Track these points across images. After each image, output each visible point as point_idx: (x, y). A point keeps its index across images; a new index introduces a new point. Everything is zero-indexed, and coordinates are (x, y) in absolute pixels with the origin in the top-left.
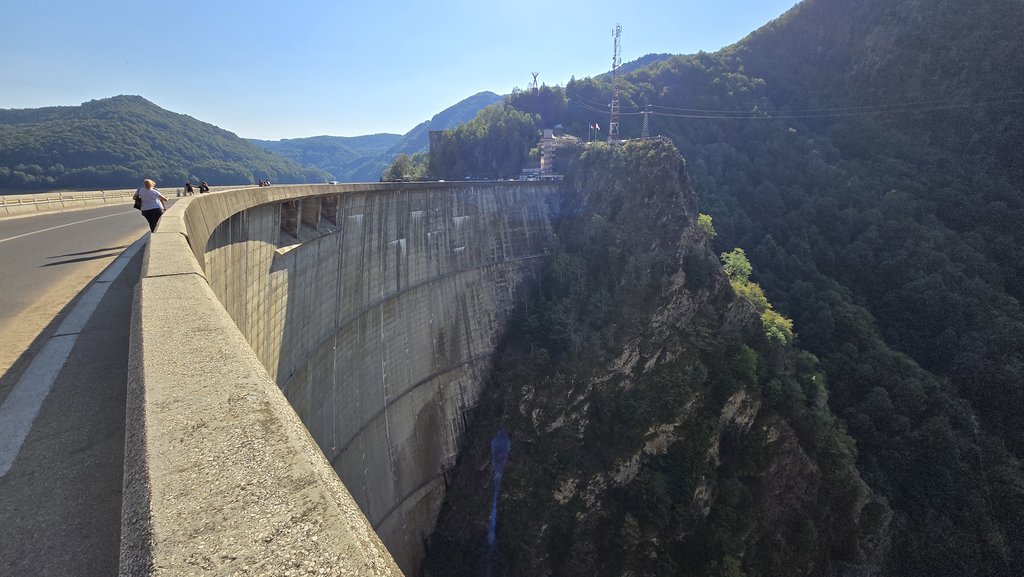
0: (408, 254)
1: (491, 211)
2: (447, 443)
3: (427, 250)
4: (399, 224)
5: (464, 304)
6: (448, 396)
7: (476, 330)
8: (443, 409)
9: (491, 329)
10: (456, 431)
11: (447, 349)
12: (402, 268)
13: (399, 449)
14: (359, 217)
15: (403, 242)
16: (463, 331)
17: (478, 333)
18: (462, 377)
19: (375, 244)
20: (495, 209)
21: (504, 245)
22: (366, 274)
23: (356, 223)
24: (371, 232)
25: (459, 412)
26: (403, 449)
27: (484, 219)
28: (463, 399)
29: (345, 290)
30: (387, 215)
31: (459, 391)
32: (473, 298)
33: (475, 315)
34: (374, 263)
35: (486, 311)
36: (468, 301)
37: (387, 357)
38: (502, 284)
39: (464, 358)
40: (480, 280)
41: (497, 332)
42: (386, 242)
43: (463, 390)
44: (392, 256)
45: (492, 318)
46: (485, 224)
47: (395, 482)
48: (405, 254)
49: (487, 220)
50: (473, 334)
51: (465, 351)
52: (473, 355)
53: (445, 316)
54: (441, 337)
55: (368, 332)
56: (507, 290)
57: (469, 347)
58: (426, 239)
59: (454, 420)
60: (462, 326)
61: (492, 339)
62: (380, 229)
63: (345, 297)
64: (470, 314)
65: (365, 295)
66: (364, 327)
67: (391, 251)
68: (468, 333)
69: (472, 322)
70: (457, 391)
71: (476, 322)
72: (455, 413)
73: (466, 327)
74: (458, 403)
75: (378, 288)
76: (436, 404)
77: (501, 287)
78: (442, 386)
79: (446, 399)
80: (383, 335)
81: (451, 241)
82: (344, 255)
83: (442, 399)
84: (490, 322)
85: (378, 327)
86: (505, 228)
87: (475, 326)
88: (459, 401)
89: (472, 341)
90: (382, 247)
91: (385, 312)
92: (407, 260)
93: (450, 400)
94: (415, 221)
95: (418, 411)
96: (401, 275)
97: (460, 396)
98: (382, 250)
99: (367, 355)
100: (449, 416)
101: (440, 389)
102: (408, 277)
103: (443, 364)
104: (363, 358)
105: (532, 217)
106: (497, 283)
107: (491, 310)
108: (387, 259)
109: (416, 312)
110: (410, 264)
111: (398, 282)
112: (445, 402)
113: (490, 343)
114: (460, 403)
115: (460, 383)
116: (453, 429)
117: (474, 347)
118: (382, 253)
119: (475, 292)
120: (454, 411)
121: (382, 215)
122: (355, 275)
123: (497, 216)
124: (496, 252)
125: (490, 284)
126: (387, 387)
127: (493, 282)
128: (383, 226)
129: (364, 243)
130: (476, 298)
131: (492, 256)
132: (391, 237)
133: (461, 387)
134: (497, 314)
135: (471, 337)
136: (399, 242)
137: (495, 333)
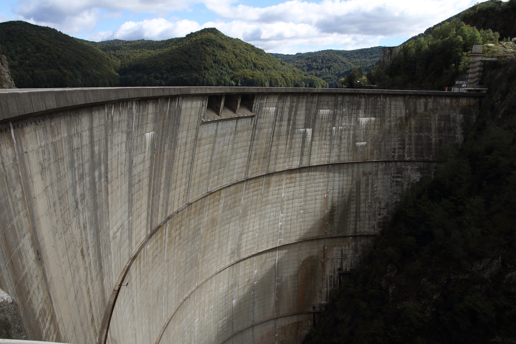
0: (312, 140)
1: (399, 115)
2: (321, 292)
3: (331, 140)
4: (307, 118)
6: (329, 256)
7: (365, 212)
8: (323, 265)
9: (380, 214)
10: (330, 285)
11: (335, 220)
12: (306, 149)
13: (284, 280)
14: (273, 109)
15: (309, 131)
16: (353, 210)
17: (367, 214)
18: (345, 246)
19: (284, 128)
20: (403, 115)
21: (407, 147)
22: (274, 148)
23: (269, 112)
24: (281, 120)
25: (337, 273)
26: (286, 282)
27: (390, 121)
28: (342, 263)
29: (255, 155)
30: (296, 111)
31: (339, 256)
32: (367, 185)
33: (366, 199)
34: (283, 141)
35: (378, 198)
36: (363, 187)
37: (285, 211)
38: (399, 179)
39: (350, 232)
40: (377, 172)
41: (385, 218)
42: (294, 129)
43: (343, 257)
44: (298, 140)
45: (383, 205)
46: (390, 126)
47: (276, 302)
48: (310, 139)
49: (393, 123)
50: (362, 214)
51: (352, 227)
52: (358, 231)
53: (339, 193)
54: (333, 210)
55: (271, 189)
56: (402, 185)
57: (356, 225)
58: (331, 131)
59: (331, 277)
60: (353, 206)
61: (379, 223)
62: (289, 120)
63: (255, 159)
64: (362, 198)
65: (272, 162)
66: (268, 184)
67: (298, 136)
68: (358, 212)
69: (363, 205)
70: (338, 255)
71: (367, 205)
72: (333, 272)
73: (356, 207)
74: (337, 265)
75: (283, 160)
76: (319, 260)
77: (397, 181)
78: (326, 248)
79: (328, 259)
80: (283, 194)
81: (355, 136)
82: (256, 132)
83: (324, 257)
84: (380, 208)
85: (280, 187)
86: (410, 132)
87: (366, 208)
88: (338, 264)
89: (360, 220)
90: (290, 131)
91: (287, 178)
92: (311, 145)
93: (331, 260)
94: (322, 117)
95: (303, 259)
96: (304, 154)
97: (340, 260)
98: (289, 134)
99: (269, 204)
100: (328, 272)
101: (324, 250)
102: (310, 157)
103: (331, 231)
104: (265, 205)
105: (443, 125)
106: (393, 177)
107: (382, 199)
108: (293, 140)
109: (313, 185)
110: (313, 148)
111: (301, 160)
112: (327, 261)
113: (376, 226)
114: (338, 265)
115: (342, 250)
116: (328, 283)
117: (361, 225)
118: (289, 136)
119: (370, 181)
120: (333, 270)
121: (292, 110)
122: (265, 146)
123: (404, 120)
124: (397, 151)
125: (386, 177)
126: (281, 232)
127: (389, 176)
128: (292, 118)
129: (275, 127)
130: (370, 186)
131: (393, 154)
132: (298, 126)
133: (342, 254)
134: (388, 203)
135: (360, 217)
136: (306, 130)
137: (383, 219)
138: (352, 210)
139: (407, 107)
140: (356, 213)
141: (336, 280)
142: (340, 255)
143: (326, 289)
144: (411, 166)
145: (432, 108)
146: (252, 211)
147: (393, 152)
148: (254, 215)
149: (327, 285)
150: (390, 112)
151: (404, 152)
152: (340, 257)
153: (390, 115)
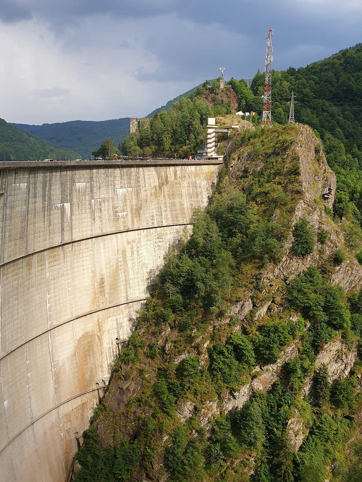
0: (71, 215)
1: (153, 185)
2: (101, 366)
3: (91, 213)
4: (63, 192)
5: (124, 256)
6: (104, 328)
7: (134, 278)
8: (100, 339)
10: (110, 357)
11: (106, 292)
12: (65, 225)
13: (61, 363)
14: (23, 186)
15: (67, 205)
17: (136, 281)
18: (119, 315)
19: (39, 205)
20: (157, 184)
21: (164, 213)
22: (30, 227)
23: (19, 189)
24: (35, 197)
25: (114, 343)
26: (64, 365)
27: (146, 191)
28: (118, 333)
29: (10, 236)
30: (50, 185)
32: (132, 253)
33: (134, 267)
34: (40, 218)
35: (144, 264)
36: (128, 255)
37: (52, 291)
38: (160, 244)
39: (122, 300)
40: (140, 239)
41: (153, 281)
42: (50, 204)
43: (119, 326)
44: (56, 215)
45: (149, 270)
46: (146, 195)
47: (56, 389)
48: (69, 214)
49: (149, 192)
50: (131, 281)
51: (124, 295)
52: (129, 298)
53: (106, 264)
54: (102, 282)
55: (33, 270)
57: (127, 292)
58: (90, 204)
59: (109, 348)
61: (148, 287)
62: (44, 196)
63: (10, 241)
64: (130, 265)
65: (30, 242)
66: (29, 265)
67: (56, 211)
68: (127, 280)
69: (131, 272)
70: (114, 326)
71: (135, 272)
72: (110, 343)
73: (125, 276)
75: (43, 238)
76: (95, 335)
77: (159, 246)
78: (100, 321)
79: (104, 332)
80: (48, 274)
81: (115, 208)
82: (8, 211)
83: (100, 330)
85: (43, 267)
86: (165, 199)
87: (134, 275)
89: (130, 287)
90: (46, 208)
91: (50, 257)
92: (71, 219)
93: (107, 332)
94: (79, 191)
95: (78, 338)
96: (65, 230)
97: (116, 329)
98: (46, 210)
99: (33, 287)
100: (105, 345)
101: (99, 323)
102: (72, 232)
103: (103, 303)
104: (28, 289)
105: (191, 191)
106: (155, 242)
107: (148, 264)
108: (52, 216)
109: (79, 260)
110: (74, 222)
111: (62, 235)
112: (103, 333)
113: (146, 290)
114: (115, 335)
115: (117, 320)
116: (108, 355)
117: (131, 292)
118: (46, 212)
119: (135, 249)
120: (110, 342)
121: (46, 185)
122: (20, 226)
123: (158, 189)
124: (155, 218)
125: (148, 243)
126: (50, 314)
127: (152, 242)
128: (47, 193)
129: (28, 204)
130: (135, 253)
131: (152, 221)
132: (55, 201)
133: (117, 324)
134: (153, 267)
135: (129, 283)
136: (63, 205)
137: (151, 283)
138: (121, 279)
139: (159, 176)
140: (126, 281)
141: (115, 351)
142: (115, 325)
143: (106, 362)
144: (170, 231)
145: (180, 175)
146: (14, 297)
147: (152, 220)
148: (17, 301)
149: (107, 358)
150: (145, 181)
151: (162, 218)
152: (116, 327)
153: (145, 185)
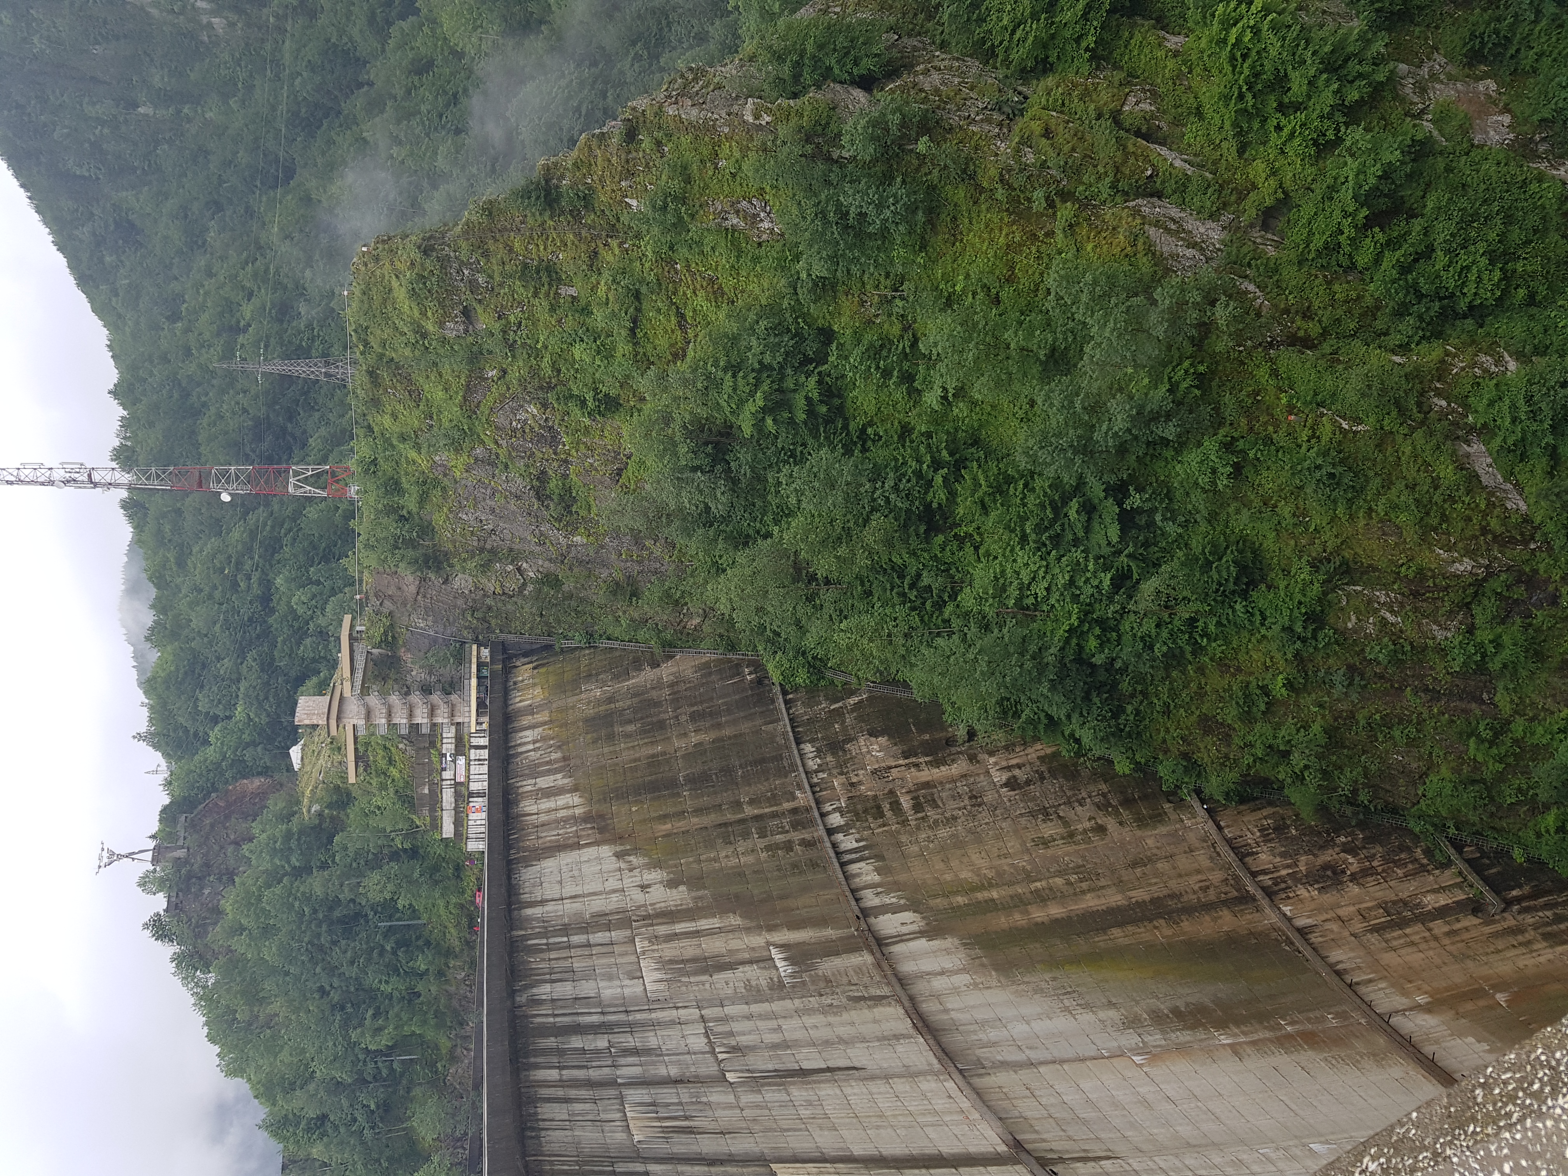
1: (612, 863)
7: (1121, 885)
8: (1527, 988)
9: (1101, 830)
16: (1141, 934)
17: (1127, 875)
18: (1345, 924)
20: (606, 851)
21: (749, 811)
25: (1510, 920)
27: (644, 889)
31: (1413, 932)
33: (1057, 894)
35: (1027, 854)
36: (1002, 921)
38: (906, 803)
39: (1258, 919)
41: (1103, 806)
43: (1404, 914)
45: (1049, 830)
46: (667, 883)
49: (650, 877)
50: (1140, 895)
51: (1225, 918)
52: (1231, 890)
56: (927, 785)
57: (1206, 907)
59: (1551, 940)
60: (1119, 937)
61: (1141, 822)
64: (1056, 911)
68: (1144, 914)
69: (1091, 902)
70: (1416, 939)
71: (1084, 885)
72: (1520, 939)
73: (1120, 925)
74: (1467, 929)
77: (917, 807)
78: (1420, 999)
79: (1472, 975)
81: (753, 995)
84: (1071, 835)
87: (1103, 887)
88: (1457, 926)
89: (1172, 896)
93: (1469, 964)
97: (1431, 925)
100: (1541, 960)
101: (1438, 1005)
105: (630, 728)
106: (904, 822)
107: (1022, 837)
109: (1117, 1121)
112: (1486, 979)
113: (1162, 830)
114: (1464, 924)
115: (1377, 929)
117: (1196, 888)
119: (959, 901)
120: (1512, 940)
123: (629, 846)
124: (780, 838)
125: (913, 850)
127: (904, 838)
130: (980, 896)
133: (1398, 924)
134: (1032, 814)
135: (1155, 900)
137: (1117, 814)
138: (1145, 937)
139: (566, 846)
140: (1146, 918)
142: (1408, 931)
145: (560, 775)
147: (790, 849)
150: (594, 894)
151: (774, 816)
153: (614, 891)
